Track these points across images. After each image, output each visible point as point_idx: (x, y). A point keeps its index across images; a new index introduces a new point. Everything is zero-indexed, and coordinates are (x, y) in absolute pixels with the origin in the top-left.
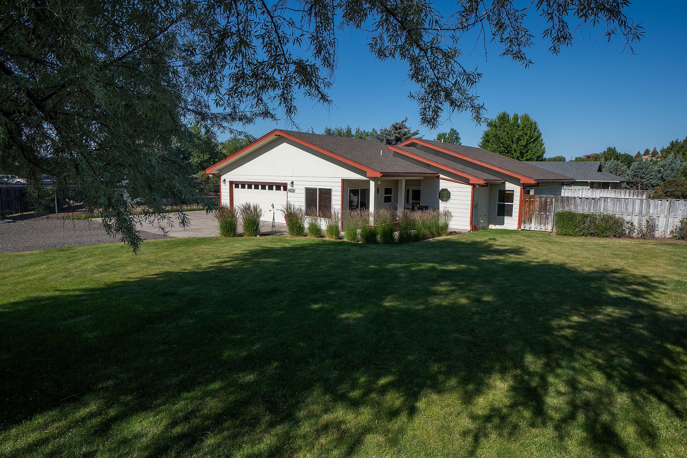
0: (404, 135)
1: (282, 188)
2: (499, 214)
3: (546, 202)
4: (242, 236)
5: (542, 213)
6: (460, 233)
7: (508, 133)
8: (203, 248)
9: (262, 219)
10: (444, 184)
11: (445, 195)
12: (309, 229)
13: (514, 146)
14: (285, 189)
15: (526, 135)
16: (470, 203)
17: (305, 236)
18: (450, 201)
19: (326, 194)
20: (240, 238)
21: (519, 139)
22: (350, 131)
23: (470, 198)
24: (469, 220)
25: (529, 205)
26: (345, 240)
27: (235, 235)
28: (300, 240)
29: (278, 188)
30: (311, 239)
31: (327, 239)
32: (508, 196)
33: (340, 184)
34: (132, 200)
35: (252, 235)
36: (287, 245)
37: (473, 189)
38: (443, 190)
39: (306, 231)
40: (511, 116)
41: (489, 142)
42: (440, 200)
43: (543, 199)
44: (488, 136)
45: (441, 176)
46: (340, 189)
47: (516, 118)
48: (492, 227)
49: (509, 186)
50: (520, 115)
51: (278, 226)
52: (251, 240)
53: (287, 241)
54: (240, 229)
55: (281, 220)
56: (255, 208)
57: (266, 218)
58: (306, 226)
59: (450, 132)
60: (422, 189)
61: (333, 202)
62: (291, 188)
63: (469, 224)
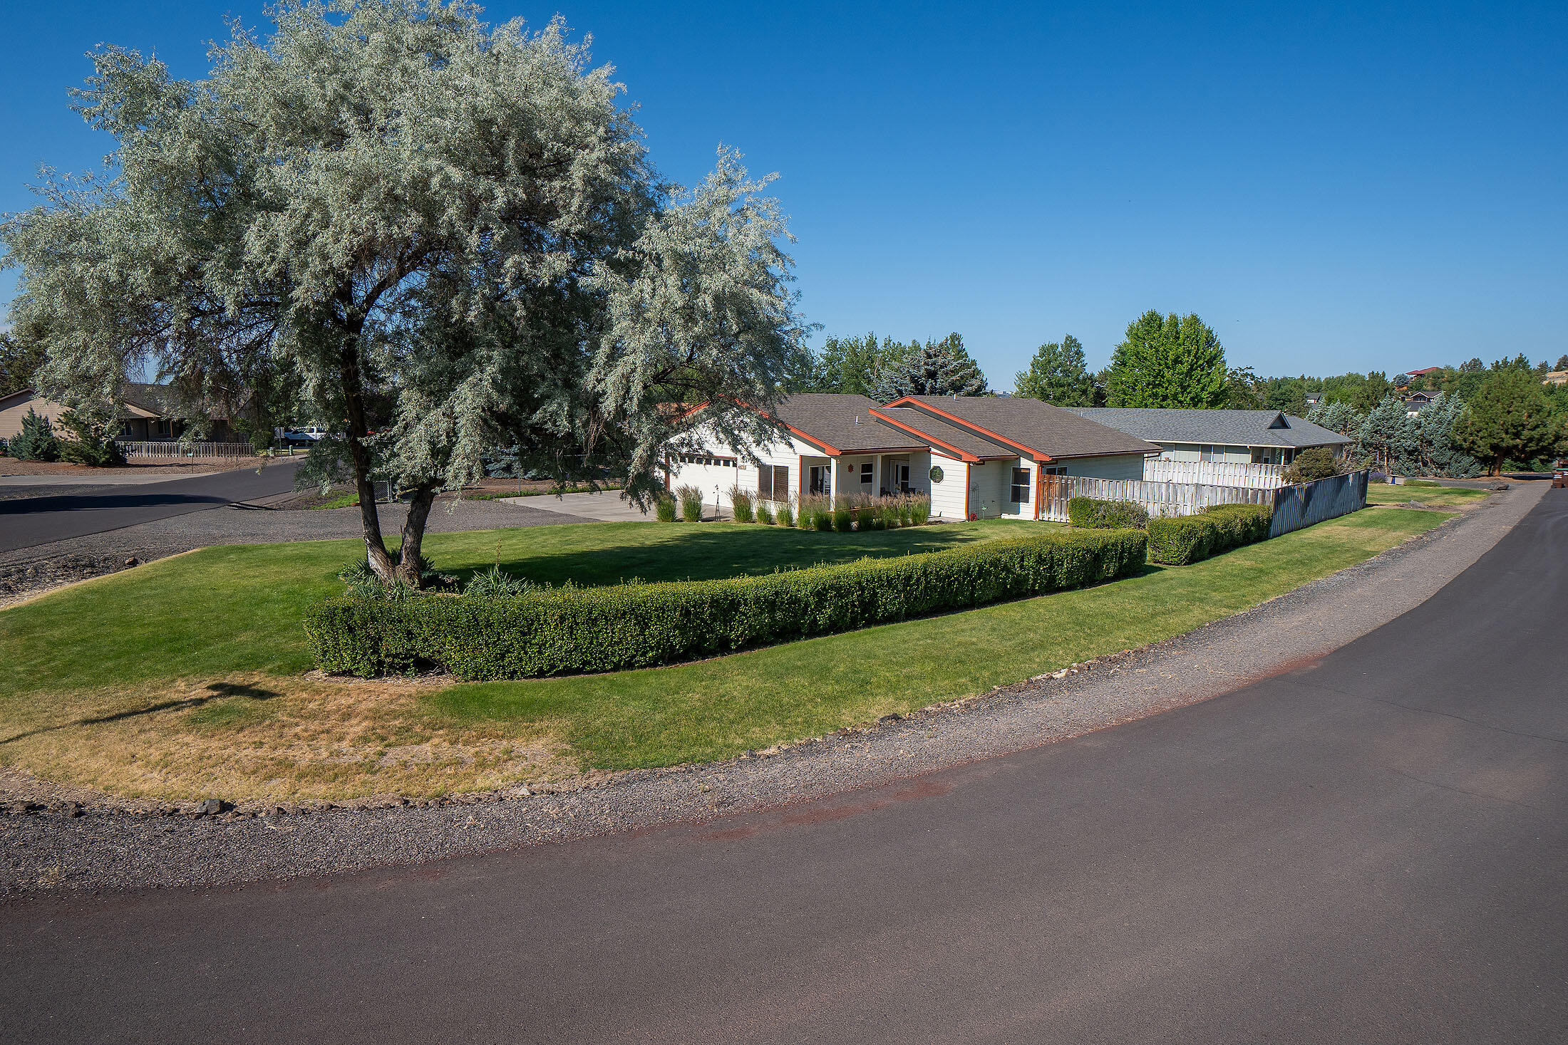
0: (942, 367)
1: (731, 463)
2: (1013, 500)
3: (1067, 484)
4: (682, 521)
5: (1062, 499)
6: (948, 523)
7: (1157, 351)
8: (643, 531)
9: (703, 502)
10: (936, 461)
11: (937, 474)
12: (759, 514)
13: (1168, 374)
14: (735, 465)
15: (1189, 352)
16: (965, 485)
17: (754, 522)
18: (943, 483)
19: (782, 472)
20: (680, 523)
21: (1177, 361)
22: (875, 343)
23: (965, 479)
24: (964, 506)
25: (1048, 489)
26: (798, 528)
27: (674, 520)
28: (747, 526)
29: (727, 463)
30: (760, 525)
31: (778, 526)
32: (1022, 476)
33: (798, 462)
34: (526, 474)
35: (693, 520)
36: (729, 531)
37: (969, 467)
38: (935, 468)
39: (755, 517)
40: (1166, 319)
41: (1125, 365)
42: (932, 481)
43: (1063, 481)
44: (1123, 354)
45: (933, 450)
46: (798, 467)
47: (1174, 322)
48: (1005, 516)
49: (1025, 463)
50: (1180, 317)
51: (724, 511)
52: (692, 525)
53: (730, 527)
54: (680, 513)
55: (727, 504)
56: (696, 491)
57: (708, 500)
58: (755, 510)
59: (1066, 342)
60: (911, 465)
61: (790, 483)
62: (742, 464)
63: (964, 511)
